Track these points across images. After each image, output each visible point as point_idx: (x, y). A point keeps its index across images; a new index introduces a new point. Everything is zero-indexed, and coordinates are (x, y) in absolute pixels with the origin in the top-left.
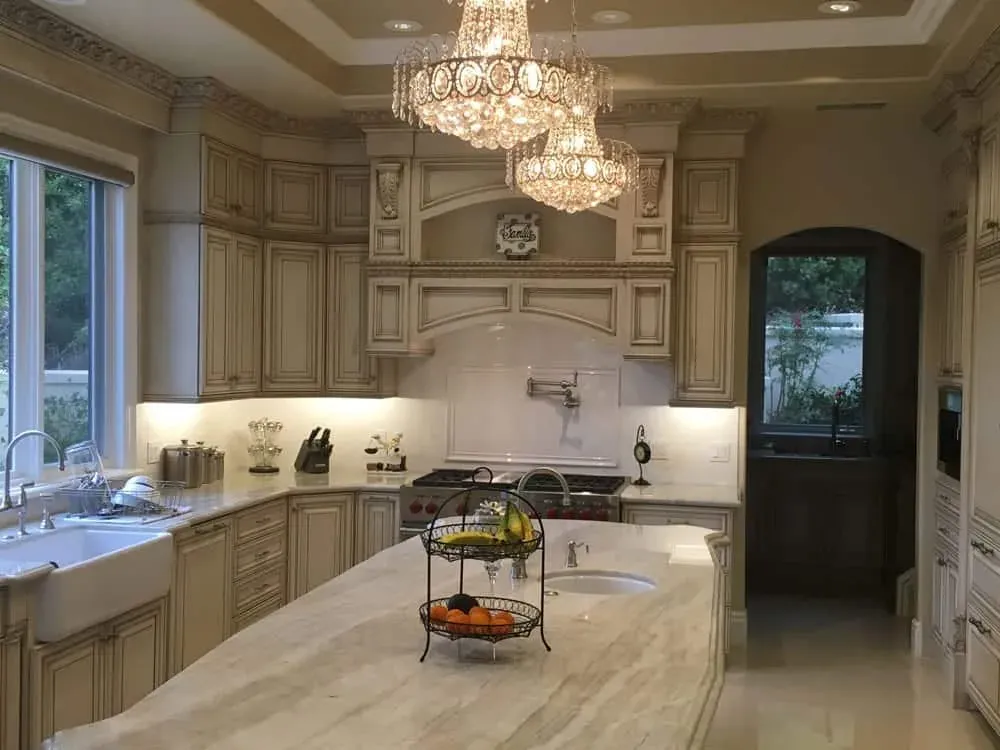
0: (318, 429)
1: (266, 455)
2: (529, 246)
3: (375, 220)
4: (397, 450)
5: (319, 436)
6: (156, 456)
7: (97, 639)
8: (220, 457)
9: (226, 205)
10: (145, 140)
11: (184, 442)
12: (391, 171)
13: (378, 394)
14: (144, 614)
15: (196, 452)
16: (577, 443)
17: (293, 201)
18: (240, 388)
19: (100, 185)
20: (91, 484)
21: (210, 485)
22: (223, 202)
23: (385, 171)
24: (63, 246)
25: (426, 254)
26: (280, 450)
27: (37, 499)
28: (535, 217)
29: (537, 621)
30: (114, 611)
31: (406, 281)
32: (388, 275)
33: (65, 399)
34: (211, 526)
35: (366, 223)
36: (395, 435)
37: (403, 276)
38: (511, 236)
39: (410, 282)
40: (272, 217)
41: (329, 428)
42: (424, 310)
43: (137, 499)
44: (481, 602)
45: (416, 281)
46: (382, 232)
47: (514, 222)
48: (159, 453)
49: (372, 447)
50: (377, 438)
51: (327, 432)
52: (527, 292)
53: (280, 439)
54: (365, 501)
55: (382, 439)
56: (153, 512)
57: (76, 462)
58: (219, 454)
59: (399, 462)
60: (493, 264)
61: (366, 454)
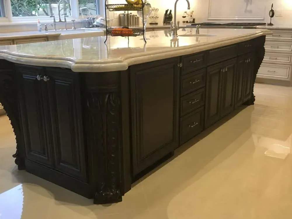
0: (168, 10)
4: (191, 16)
16: (250, 12)
26: (158, 17)
36: (191, 11)
41: (171, 9)
49: (184, 16)
50: (186, 13)
51: (171, 12)
53: (158, 14)
59: (192, 20)
61: (182, 18)
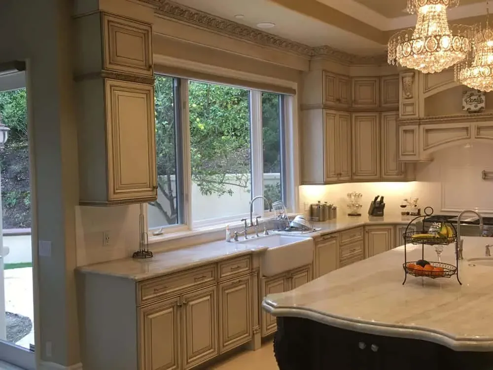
0: (378, 196)
1: (355, 208)
2: (480, 106)
3: (402, 100)
4: (416, 206)
5: (379, 200)
6: (308, 208)
7: (285, 277)
8: (335, 209)
9: (334, 99)
10: (300, 76)
11: (319, 202)
12: (409, 76)
13: (405, 180)
14: (303, 270)
15: (324, 206)
17: (364, 94)
18: (342, 179)
19: (283, 96)
20: (282, 218)
21: (331, 221)
22: (333, 98)
23: (405, 77)
24: (272, 119)
25: (427, 113)
26: (361, 206)
27: (262, 224)
28: (482, 92)
29: (456, 271)
30: (291, 267)
31: (417, 126)
32: (408, 125)
33: (273, 185)
34: (329, 236)
35: (398, 102)
36: (414, 198)
37: (416, 125)
38: (470, 102)
39: (419, 127)
40: (355, 102)
41: (383, 195)
42: (426, 139)
43: (299, 224)
44: (432, 264)
45: (422, 127)
46: (405, 105)
47: (472, 95)
48: (309, 206)
49: (404, 205)
50: (406, 200)
51: (382, 198)
52: (479, 128)
53: (362, 201)
54: (400, 229)
55: (409, 201)
56: (305, 230)
57: (276, 209)
58: (334, 207)
59: (417, 211)
60: (461, 116)
61: (400, 208)
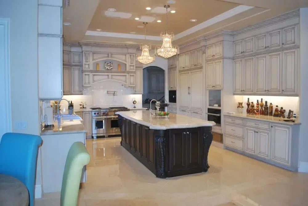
0: (70, 101)
2: (111, 68)
3: (84, 62)
13: (82, 94)
23: (86, 53)
25: (94, 69)
28: (111, 63)
32: (87, 72)
42: (93, 78)
45: (92, 73)
46: (85, 64)
47: (108, 64)
49: (81, 104)
52: (112, 75)
55: (83, 103)
60: (105, 71)
